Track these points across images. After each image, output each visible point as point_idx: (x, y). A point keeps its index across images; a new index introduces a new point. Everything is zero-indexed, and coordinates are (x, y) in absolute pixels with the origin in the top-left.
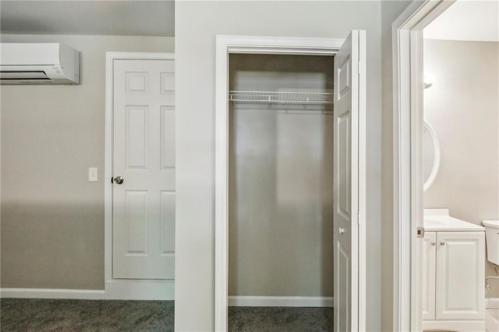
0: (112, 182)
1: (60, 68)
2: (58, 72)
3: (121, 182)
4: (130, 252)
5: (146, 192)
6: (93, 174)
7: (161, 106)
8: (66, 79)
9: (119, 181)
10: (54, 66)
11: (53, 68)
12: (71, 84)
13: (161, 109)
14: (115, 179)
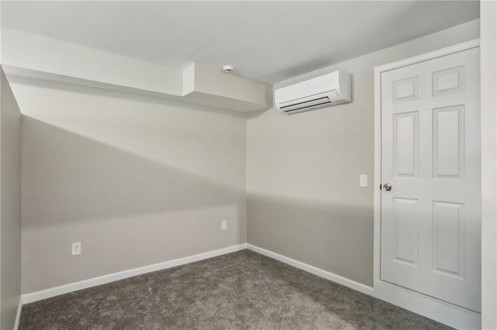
0: (381, 189)
1: (339, 92)
2: (338, 95)
3: (389, 189)
4: (398, 258)
5: (415, 201)
6: (363, 181)
7: (433, 109)
8: (344, 100)
9: (388, 188)
10: (335, 91)
11: (335, 93)
12: (345, 103)
13: (433, 111)
14: (385, 186)
